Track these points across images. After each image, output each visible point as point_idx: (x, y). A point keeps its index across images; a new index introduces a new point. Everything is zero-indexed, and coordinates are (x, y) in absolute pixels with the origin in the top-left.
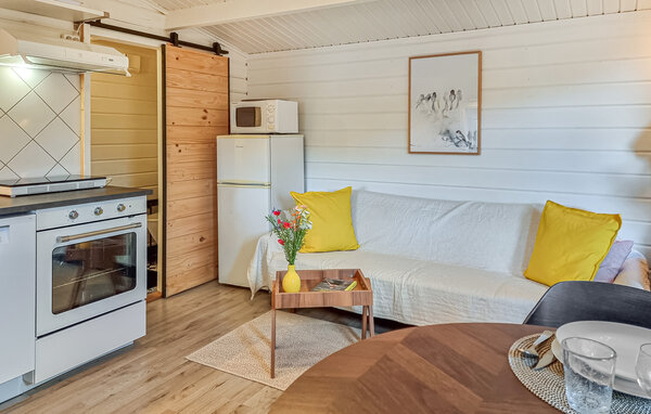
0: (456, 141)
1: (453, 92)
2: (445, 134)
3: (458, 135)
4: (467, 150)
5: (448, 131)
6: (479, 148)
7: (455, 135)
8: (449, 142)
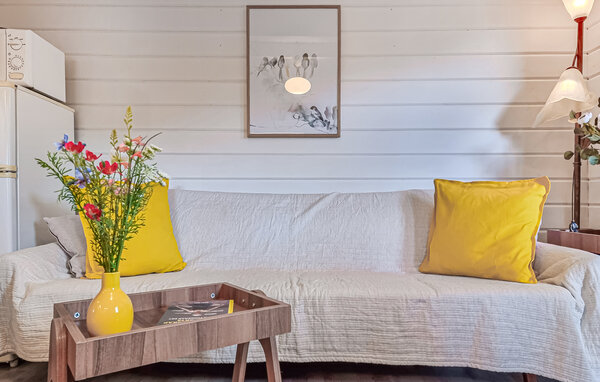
0: (311, 119)
1: (306, 55)
2: (296, 111)
3: (314, 112)
4: (325, 130)
5: (300, 107)
6: (338, 128)
7: (309, 112)
8: (301, 122)
